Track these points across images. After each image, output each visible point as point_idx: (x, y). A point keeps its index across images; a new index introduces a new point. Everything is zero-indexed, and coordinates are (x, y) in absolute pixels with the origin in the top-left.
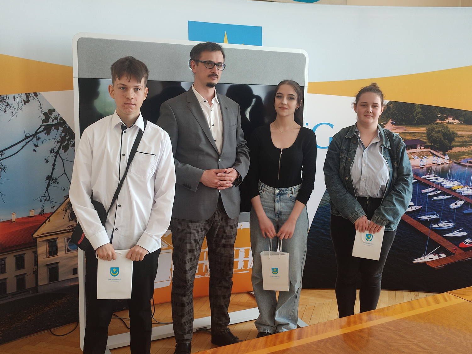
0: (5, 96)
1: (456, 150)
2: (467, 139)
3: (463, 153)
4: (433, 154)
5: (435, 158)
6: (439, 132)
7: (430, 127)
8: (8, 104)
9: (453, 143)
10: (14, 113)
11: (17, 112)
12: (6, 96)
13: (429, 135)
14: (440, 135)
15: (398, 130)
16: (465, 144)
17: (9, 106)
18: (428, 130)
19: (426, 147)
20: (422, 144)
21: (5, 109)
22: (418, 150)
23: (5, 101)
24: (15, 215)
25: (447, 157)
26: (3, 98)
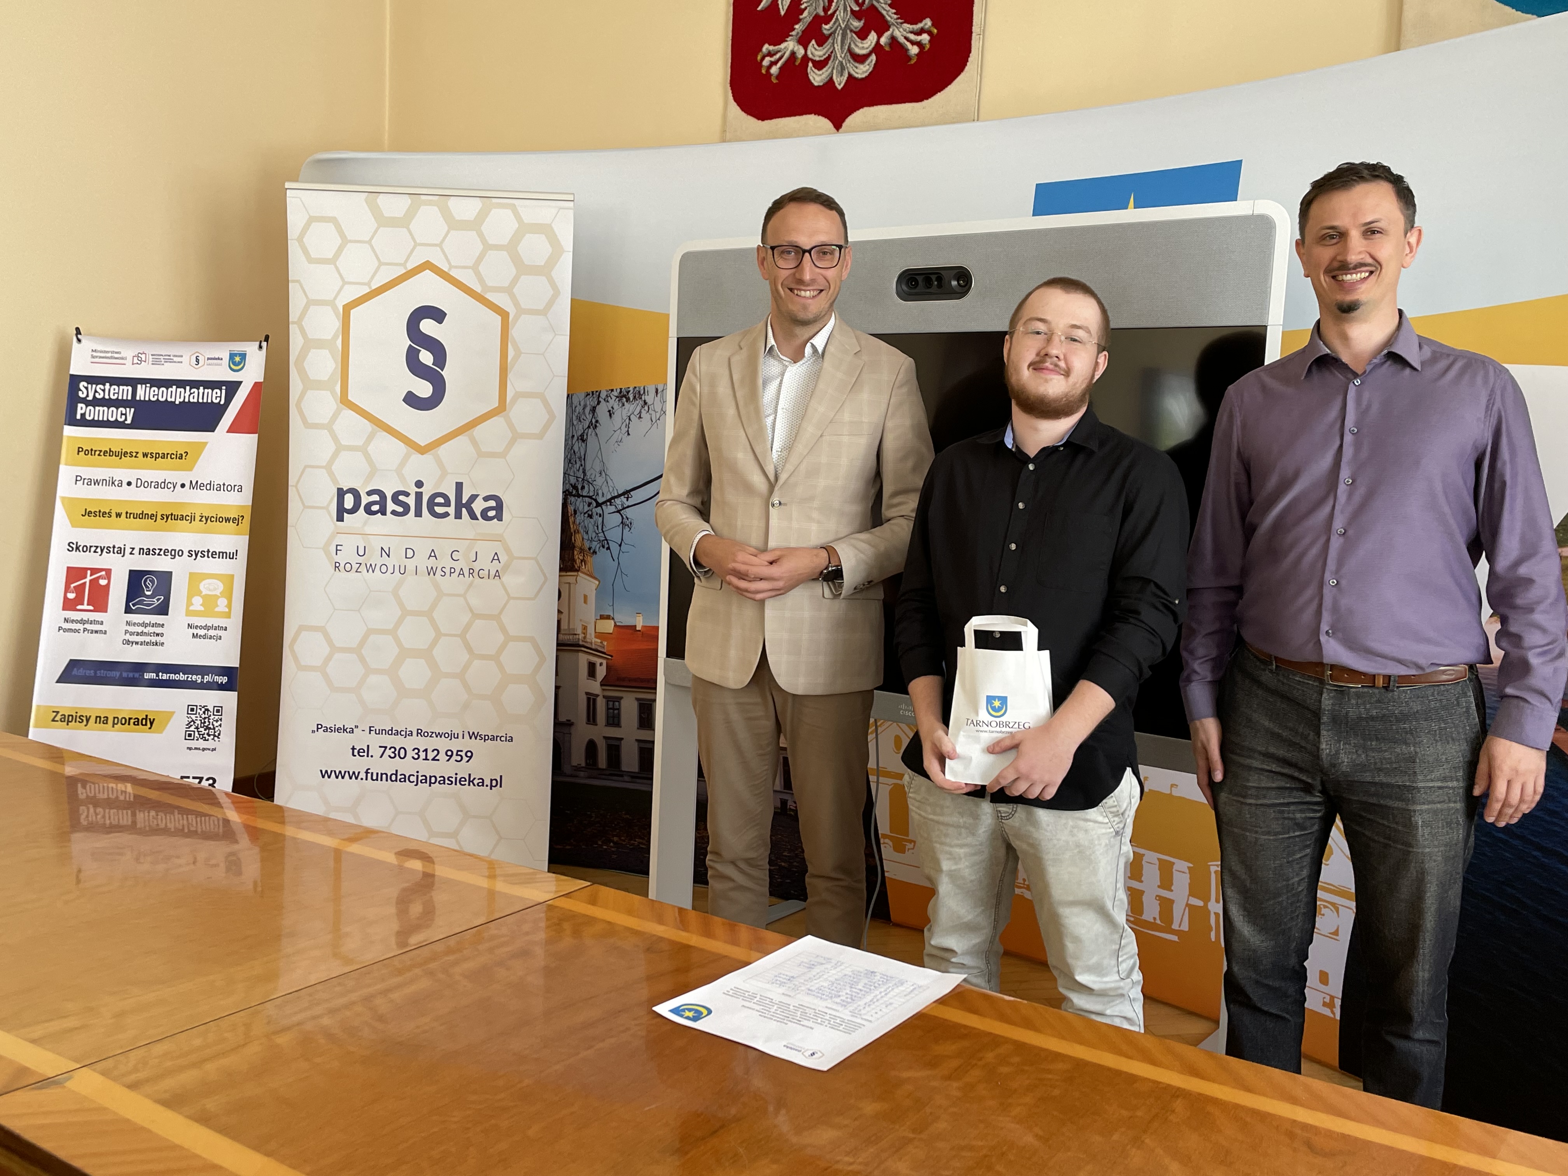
0: (642, 388)
8: (645, 403)
10: (654, 421)
11: (659, 419)
12: (644, 388)
17: (646, 408)
21: (640, 412)
23: (641, 398)
24: (641, 618)
26: (639, 392)
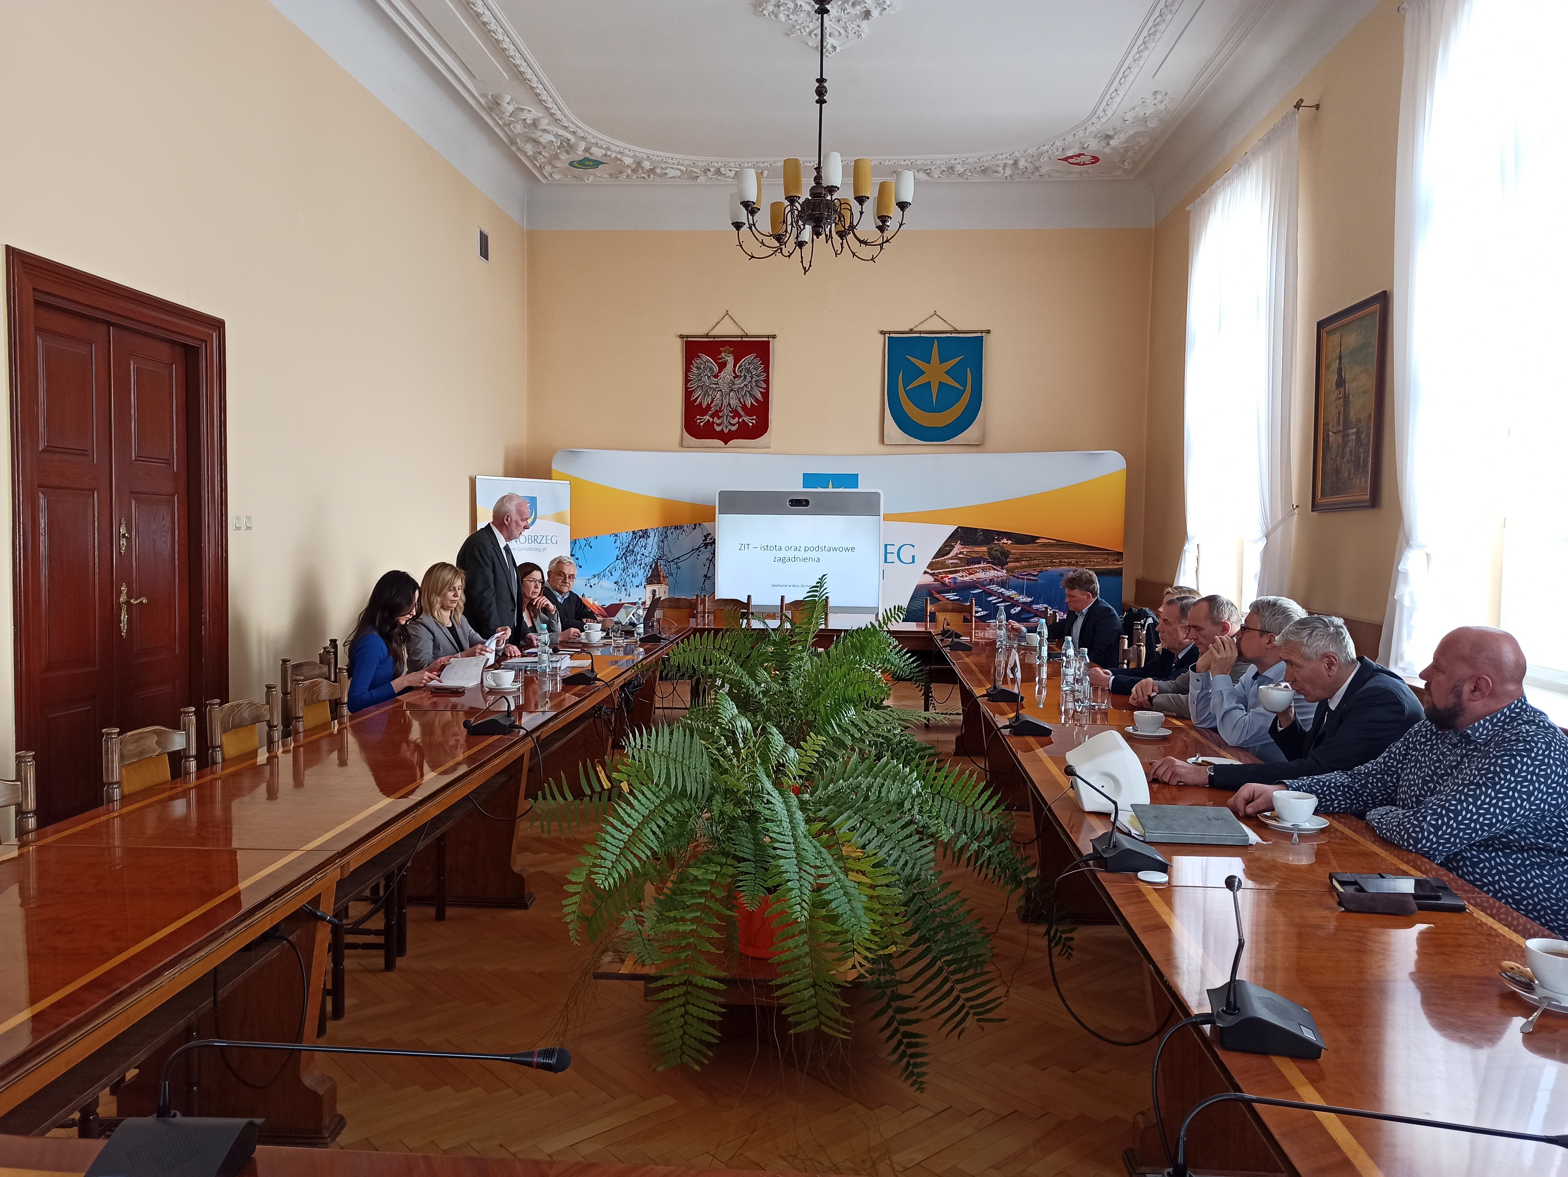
1: (1011, 565)
2: (1019, 556)
3: (1017, 568)
4: (994, 569)
5: (996, 572)
6: (997, 550)
7: (990, 546)
9: (1008, 560)
13: (989, 553)
14: (998, 553)
15: (965, 550)
16: (1017, 560)
18: (988, 549)
19: (988, 563)
20: (985, 560)
22: (982, 565)
25: (1005, 571)
